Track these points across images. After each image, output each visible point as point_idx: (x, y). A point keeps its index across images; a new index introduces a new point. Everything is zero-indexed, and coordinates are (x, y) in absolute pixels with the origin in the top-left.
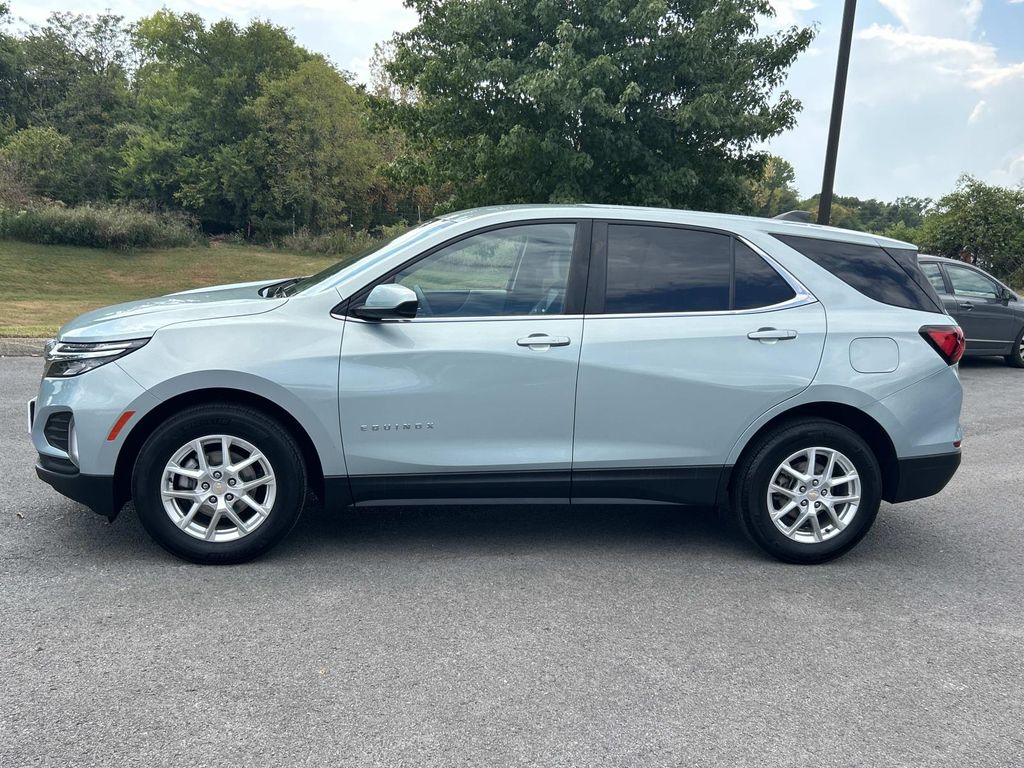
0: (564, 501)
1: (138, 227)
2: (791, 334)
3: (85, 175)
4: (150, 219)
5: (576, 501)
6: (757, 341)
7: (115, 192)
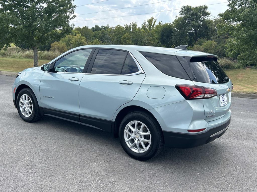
0: (79, 123)
1: (227, 64)
2: (130, 83)
3: (219, 51)
4: (230, 62)
5: (82, 124)
6: (121, 84)
7: (225, 55)
